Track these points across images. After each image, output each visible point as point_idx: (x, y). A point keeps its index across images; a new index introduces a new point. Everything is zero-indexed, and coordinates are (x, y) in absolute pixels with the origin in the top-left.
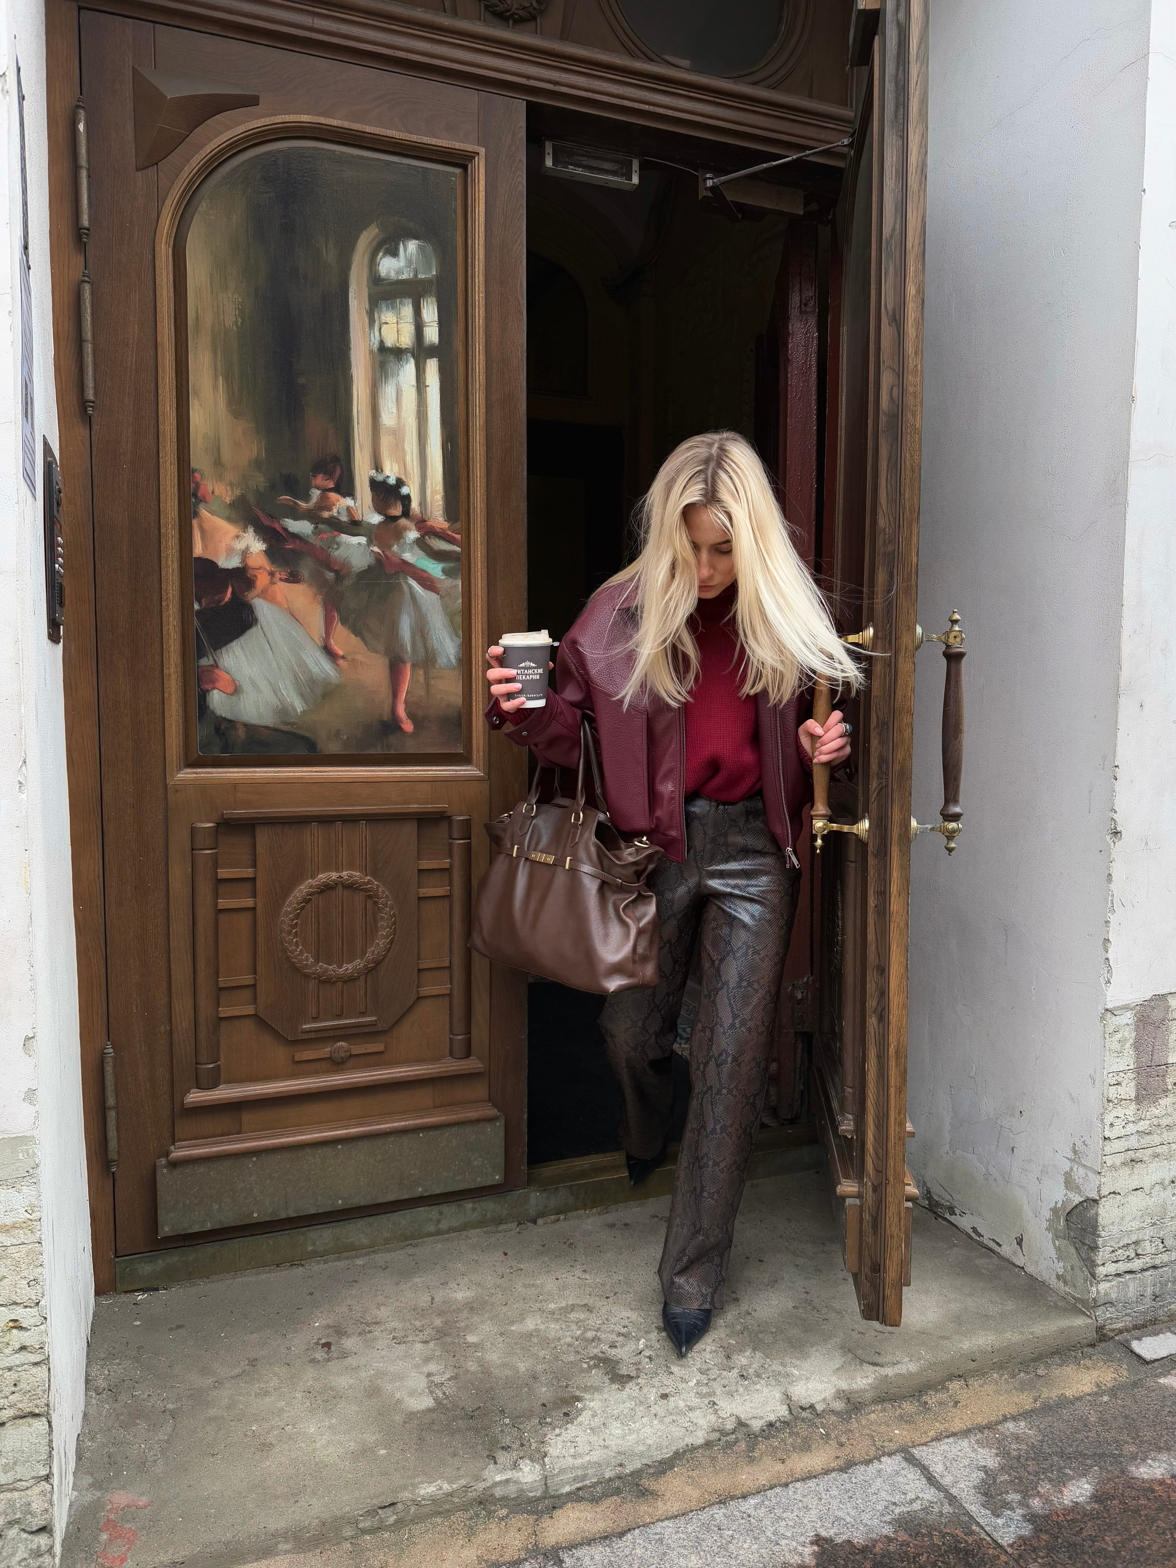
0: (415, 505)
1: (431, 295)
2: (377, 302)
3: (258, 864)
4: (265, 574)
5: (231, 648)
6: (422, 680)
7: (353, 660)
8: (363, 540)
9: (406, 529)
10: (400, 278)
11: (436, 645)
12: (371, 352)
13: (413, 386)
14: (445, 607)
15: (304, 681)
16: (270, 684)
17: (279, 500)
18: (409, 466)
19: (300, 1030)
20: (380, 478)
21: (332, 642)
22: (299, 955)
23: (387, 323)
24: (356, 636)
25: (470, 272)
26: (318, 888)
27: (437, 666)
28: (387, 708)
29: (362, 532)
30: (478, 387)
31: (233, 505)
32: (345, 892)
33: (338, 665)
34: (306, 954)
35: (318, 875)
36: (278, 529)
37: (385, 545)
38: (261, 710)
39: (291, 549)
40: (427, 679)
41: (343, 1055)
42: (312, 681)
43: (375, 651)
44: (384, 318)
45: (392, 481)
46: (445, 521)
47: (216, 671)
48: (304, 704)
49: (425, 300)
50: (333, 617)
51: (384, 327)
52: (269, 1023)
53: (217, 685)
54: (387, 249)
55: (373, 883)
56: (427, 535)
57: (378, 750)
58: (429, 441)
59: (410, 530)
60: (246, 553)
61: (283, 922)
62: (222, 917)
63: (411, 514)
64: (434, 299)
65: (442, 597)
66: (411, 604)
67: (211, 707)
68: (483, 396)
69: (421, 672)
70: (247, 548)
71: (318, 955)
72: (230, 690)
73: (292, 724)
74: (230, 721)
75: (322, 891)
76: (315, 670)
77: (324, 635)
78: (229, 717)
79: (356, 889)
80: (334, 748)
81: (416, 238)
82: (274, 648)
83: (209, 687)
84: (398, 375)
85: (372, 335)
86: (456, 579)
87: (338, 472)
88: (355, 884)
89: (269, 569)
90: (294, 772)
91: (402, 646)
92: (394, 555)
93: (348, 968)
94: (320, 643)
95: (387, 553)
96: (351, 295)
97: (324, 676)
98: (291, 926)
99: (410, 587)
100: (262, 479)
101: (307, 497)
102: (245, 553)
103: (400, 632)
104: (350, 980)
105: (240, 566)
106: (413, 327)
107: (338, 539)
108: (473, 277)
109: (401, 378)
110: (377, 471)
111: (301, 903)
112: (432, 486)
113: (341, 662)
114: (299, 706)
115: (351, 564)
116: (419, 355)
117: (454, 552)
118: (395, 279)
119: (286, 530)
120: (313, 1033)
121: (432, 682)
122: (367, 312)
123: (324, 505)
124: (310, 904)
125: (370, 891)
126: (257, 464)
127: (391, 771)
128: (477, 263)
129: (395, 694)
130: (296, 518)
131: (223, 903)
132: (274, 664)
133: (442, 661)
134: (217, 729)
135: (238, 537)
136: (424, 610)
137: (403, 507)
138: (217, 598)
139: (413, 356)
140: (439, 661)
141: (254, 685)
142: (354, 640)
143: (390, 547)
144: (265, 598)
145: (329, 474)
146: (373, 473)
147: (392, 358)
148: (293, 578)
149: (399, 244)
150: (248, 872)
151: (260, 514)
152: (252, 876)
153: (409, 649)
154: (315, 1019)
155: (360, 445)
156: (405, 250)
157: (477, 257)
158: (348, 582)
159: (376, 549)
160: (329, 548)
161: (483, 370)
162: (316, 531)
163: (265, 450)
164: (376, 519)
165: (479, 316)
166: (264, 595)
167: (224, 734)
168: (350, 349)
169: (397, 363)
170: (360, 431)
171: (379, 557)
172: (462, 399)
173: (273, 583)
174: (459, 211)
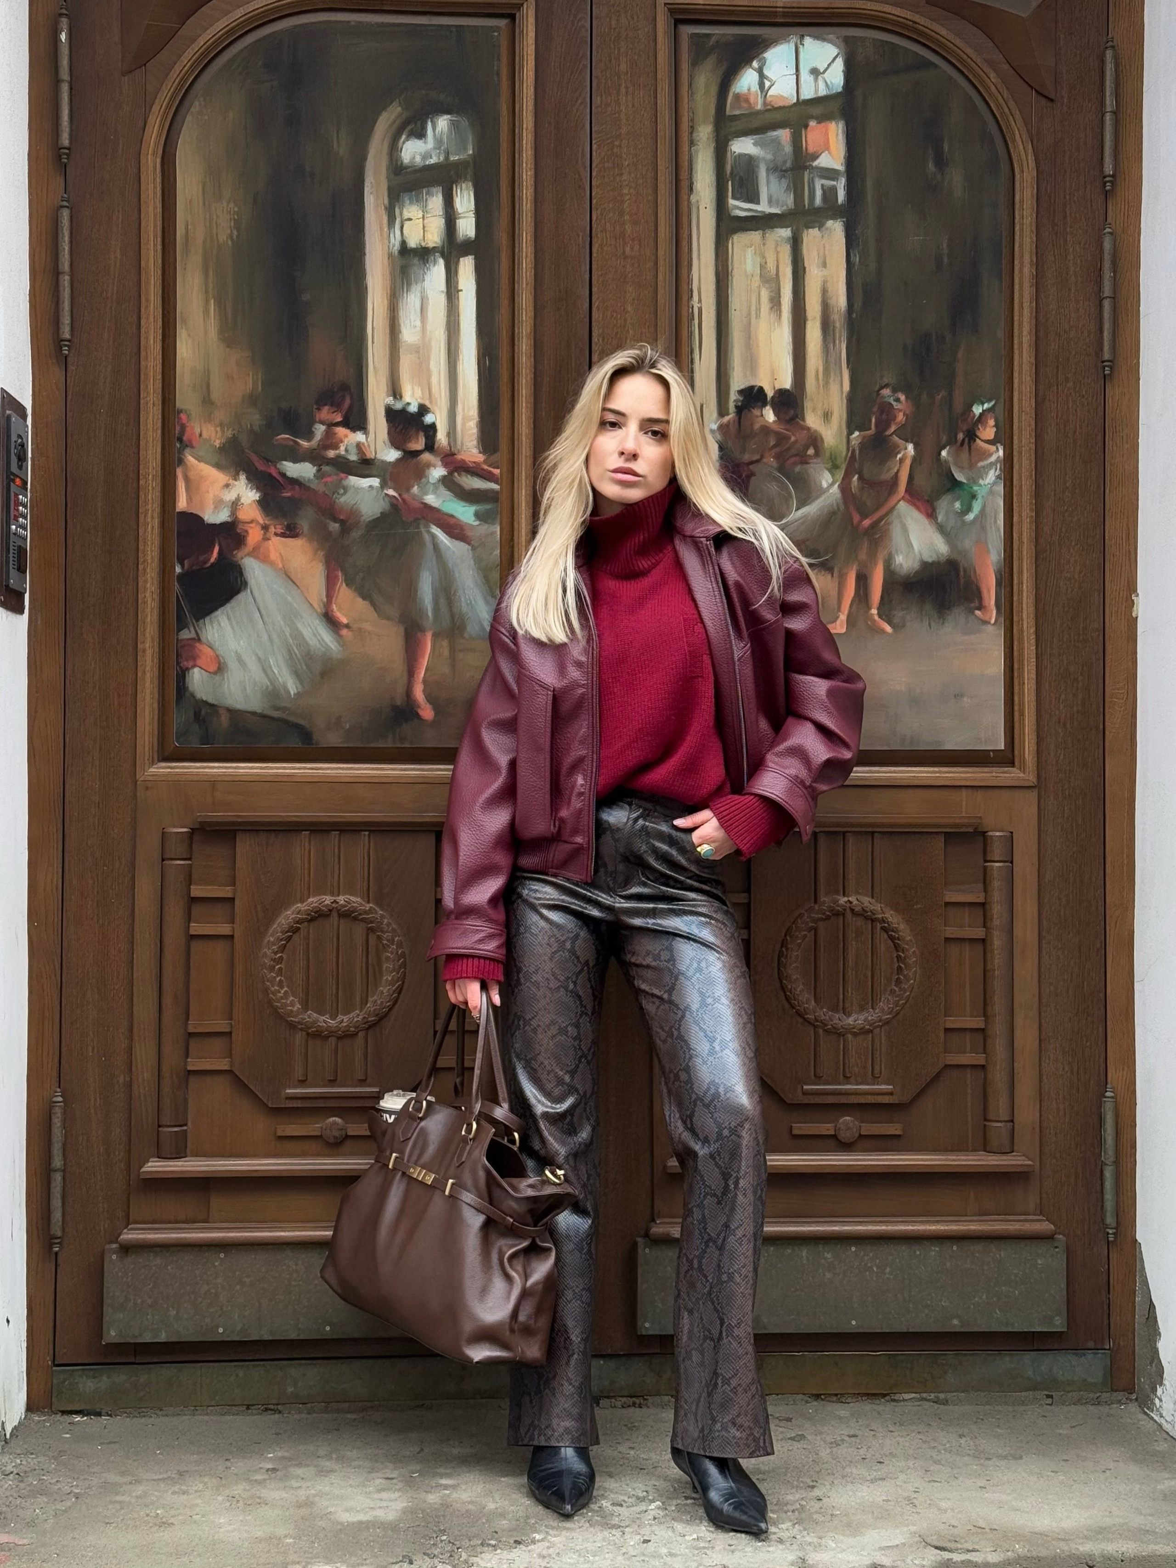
0: (441, 436)
1: (466, 179)
2: (399, 196)
3: (237, 881)
4: (258, 528)
5: (216, 617)
6: (446, 652)
7: (360, 629)
8: (375, 482)
9: (429, 465)
10: (427, 163)
11: (465, 609)
12: (390, 255)
13: (443, 292)
14: (478, 560)
15: (299, 656)
16: (259, 659)
17: (277, 440)
18: (435, 390)
19: (283, 1094)
20: (398, 406)
21: (334, 607)
22: (282, 998)
23: (410, 219)
24: (364, 598)
25: (517, 145)
26: (308, 915)
27: (466, 635)
28: (400, 690)
29: (375, 473)
30: (524, 285)
31: (223, 449)
32: (342, 921)
33: (341, 636)
34: (291, 998)
35: (309, 897)
36: (275, 474)
37: (402, 486)
38: (248, 691)
39: (289, 497)
40: (452, 649)
41: (336, 1133)
42: (309, 656)
43: (388, 619)
44: (406, 215)
45: (413, 408)
46: (480, 452)
47: (198, 645)
48: (299, 685)
49: (459, 187)
50: (337, 577)
51: (407, 225)
52: (246, 1082)
53: (198, 662)
54: (412, 130)
55: (376, 912)
56: (456, 471)
57: (388, 743)
58: (461, 357)
59: (435, 467)
60: (237, 505)
61: (265, 954)
62: (195, 945)
63: (436, 447)
64: (470, 184)
65: (474, 548)
66: (434, 558)
67: (191, 689)
68: (531, 298)
69: (445, 643)
70: (238, 499)
71: (307, 1001)
72: (213, 668)
73: (284, 709)
74: (212, 706)
75: (312, 920)
76: (313, 642)
77: (325, 600)
78: (210, 700)
79: (355, 919)
80: (333, 739)
81: (448, 112)
82: (265, 617)
83: (190, 664)
84: (424, 280)
85: (392, 235)
86: (493, 524)
87: (347, 402)
88: (353, 912)
89: (261, 522)
90: (285, 768)
91: (421, 612)
92: (414, 499)
93: (344, 1020)
94: (320, 609)
95: (406, 496)
96: (367, 190)
97: (323, 649)
98: (274, 960)
99: (433, 537)
100: (257, 417)
101: (309, 435)
102: (235, 505)
103: (419, 593)
104: (346, 1036)
105: (229, 520)
106: (443, 221)
107: (345, 483)
108: (521, 151)
109: (427, 284)
110: (395, 397)
111: (287, 932)
112: (463, 410)
113: (344, 632)
114: (292, 686)
115: (360, 512)
116: (450, 253)
117: (492, 491)
118: (422, 164)
119: (283, 475)
120: (299, 1101)
121: (460, 656)
122: (386, 208)
123: (329, 442)
124: (297, 934)
125: (371, 922)
126: (252, 399)
127: (405, 770)
128: (524, 134)
129: (411, 673)
130: (295, 461)
131: (196, 928)
132: (265, 637)
133: (472, 629)
134: (197, 715)
135: (227, 486)
136: (450, 565)
137: (427, 439)
138: (201, 558)
139: (443, 256)
140: (469, 628)
141: (240, 660)
142: (361, 604)
143: (408, 489)
144: (256, 558)
145: (336, 405)
146: (390, 400)
147: (416, 261)
148: (291, 532)
149: (426, 123)
150: (225, 892)
151: (255, 459)
152: (230, 895)
153: (430, 614)
154: (303, 1083)
155: (375, 368)
156: (434, 129)
157: (525, 126)
158: (356, 534)
159: (391, 492)
160: (334, 494)
161: (531, 265)
162: (319, 475)
163: (262, 383)
164: (392, 455)
165: (527, 199)
166: (255, 553)
167: (204, 721)
168: (365, 254)
169: (422, 266)
170: (375, 351)
171: (395, 501)
172: (505, 302)
173: (266, 539)
174: (504, 73)
